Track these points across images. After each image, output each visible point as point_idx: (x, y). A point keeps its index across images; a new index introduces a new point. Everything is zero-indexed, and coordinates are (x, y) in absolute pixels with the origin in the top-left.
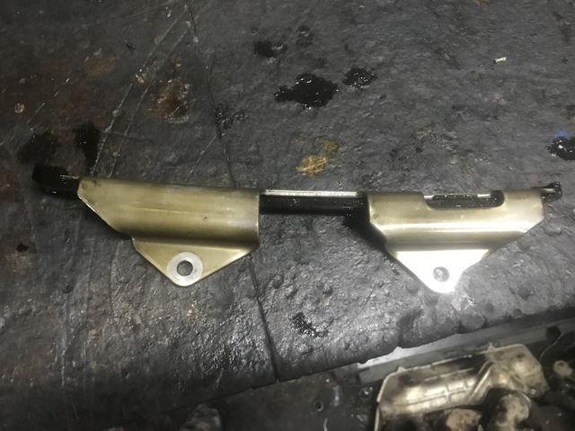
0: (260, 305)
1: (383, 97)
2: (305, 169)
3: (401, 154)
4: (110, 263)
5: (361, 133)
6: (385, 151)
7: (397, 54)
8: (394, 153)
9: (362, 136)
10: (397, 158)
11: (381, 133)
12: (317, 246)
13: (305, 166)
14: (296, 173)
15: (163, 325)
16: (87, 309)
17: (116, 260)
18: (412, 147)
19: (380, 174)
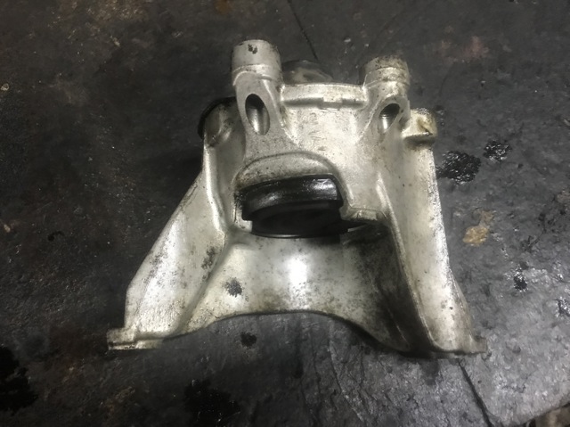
0: (463, 369)
1: (520, 166)
2: (471, 240)
3: (549, 217)
4: (328, 345)
5: (510, 201)
6: (535, 216)
7: (523, 124)
8: (542, 217)
9: (512, 204)
10: (546, 222)
11: (527, 199)
12: (498, 310)
13: (471, 237)
14: (465, 244)
15: (387, 397)
16: (320, 390)
17: (331, 342)
18: (557, 210)
19: (535, 238)
